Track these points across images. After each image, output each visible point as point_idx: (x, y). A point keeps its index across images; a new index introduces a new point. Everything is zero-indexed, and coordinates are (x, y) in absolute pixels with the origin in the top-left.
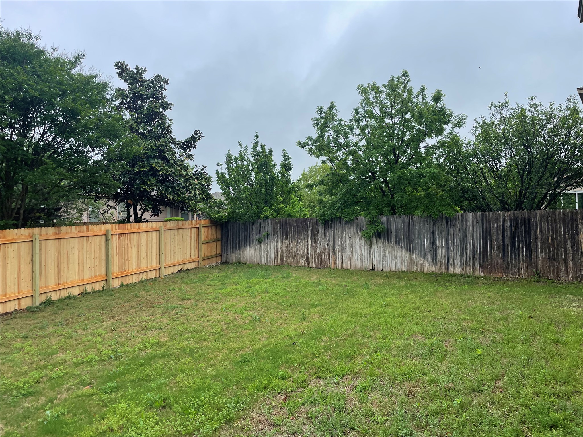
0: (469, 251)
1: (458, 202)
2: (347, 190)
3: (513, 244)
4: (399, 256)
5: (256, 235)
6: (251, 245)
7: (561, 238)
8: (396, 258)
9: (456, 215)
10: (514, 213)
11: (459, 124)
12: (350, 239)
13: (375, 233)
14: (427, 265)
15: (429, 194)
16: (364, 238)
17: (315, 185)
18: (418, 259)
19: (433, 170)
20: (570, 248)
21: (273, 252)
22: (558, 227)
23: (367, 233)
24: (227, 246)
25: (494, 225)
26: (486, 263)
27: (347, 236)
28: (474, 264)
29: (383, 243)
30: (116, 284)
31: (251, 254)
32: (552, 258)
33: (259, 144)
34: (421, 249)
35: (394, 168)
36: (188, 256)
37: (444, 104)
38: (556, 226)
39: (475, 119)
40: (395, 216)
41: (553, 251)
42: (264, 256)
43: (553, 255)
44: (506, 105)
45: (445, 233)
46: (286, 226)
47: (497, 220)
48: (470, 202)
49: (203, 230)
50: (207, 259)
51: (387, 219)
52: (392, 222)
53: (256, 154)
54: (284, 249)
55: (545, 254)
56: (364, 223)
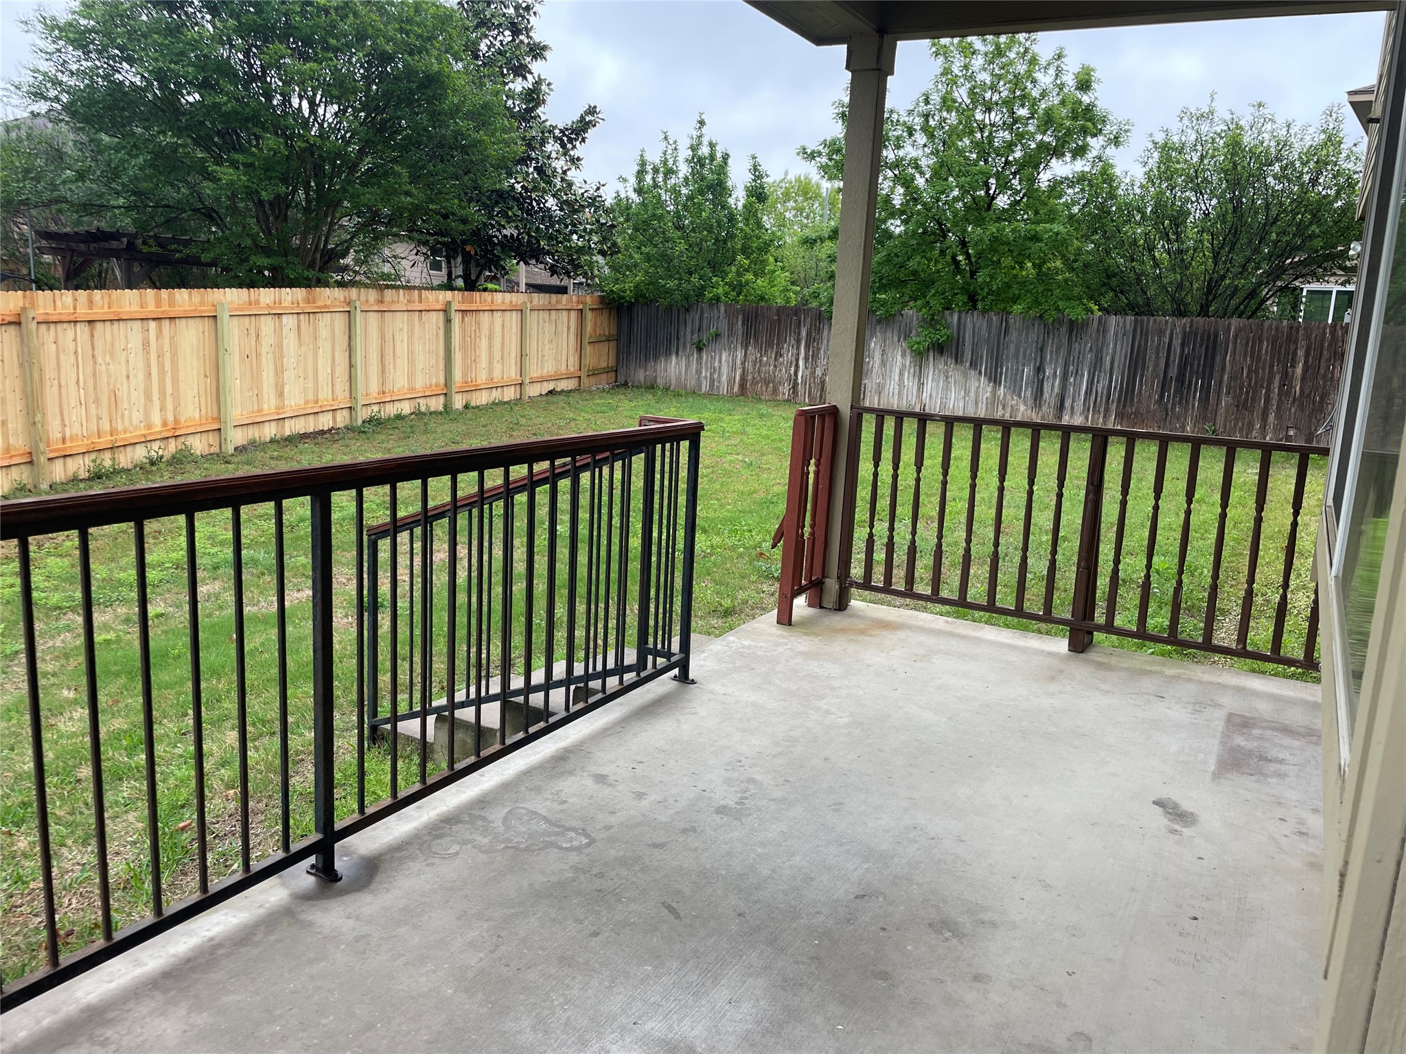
0: (1101, 386)
1: (1096, 294)
2: (889, 255)
3: (1180, 379)
4: (973, 390)
5: (692, 334)
6: (680, 353)
7: (1264, 370)
8: (967, 392)
9: (1088, 319)
10: (1192, 321)
11: (1116, 141)
12: (883, 353)
13: (933, 345)
14: (1022, 408)
15: (1046, 275)
16: (912, 351)
17: (820, 239)
18: (1008, 397)
19: (1056, 227)
20: (1276, 390)
21: (725, 371)
22: (1264, 352)
23: (918, 343)
24: (629, 353)
25: (1153, 341)
26: (1128, 409)
27: (878, 347)
28: (1107, 410)
29: (946, 364)
30: (458, 402)
31: (680, 372)
32: (1244, 406)
33: (705, 141)
34: (1016, 379)
35: (983, 219)
36: (564, 366)
37: (1096, 98)
38: (1260, 349)
39: (1151, 135)
40: (975, 313)
41: (1247, 392)
42: (706, 377)
43: (1246, 400)
44: (1208, 116)
45: (1063, 352)
46: (756, 317)
47: (1161, 333)
48: (1116, 296)
49: (589, 315)
50: (593, 374)
51: (959, 318)
52: (969, 325)
53: (697, 162)
54: (749, 365)
55: (1233, 398)
56: (915, 322)
